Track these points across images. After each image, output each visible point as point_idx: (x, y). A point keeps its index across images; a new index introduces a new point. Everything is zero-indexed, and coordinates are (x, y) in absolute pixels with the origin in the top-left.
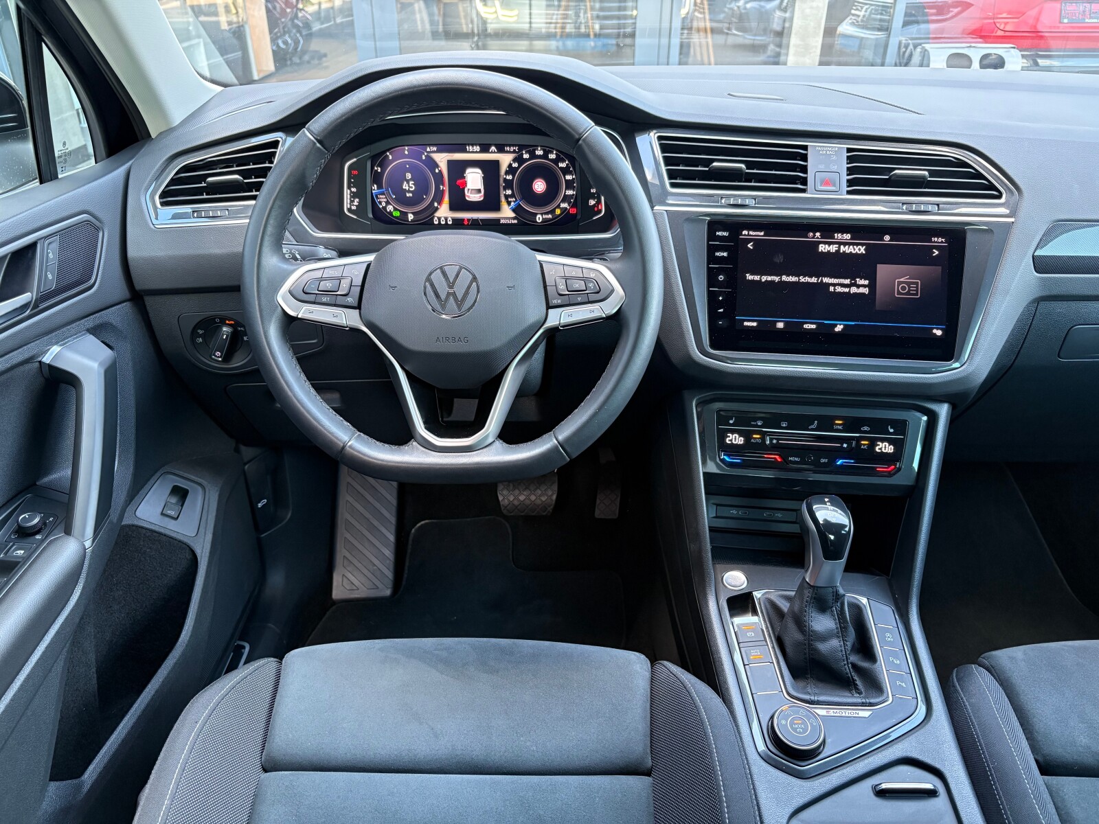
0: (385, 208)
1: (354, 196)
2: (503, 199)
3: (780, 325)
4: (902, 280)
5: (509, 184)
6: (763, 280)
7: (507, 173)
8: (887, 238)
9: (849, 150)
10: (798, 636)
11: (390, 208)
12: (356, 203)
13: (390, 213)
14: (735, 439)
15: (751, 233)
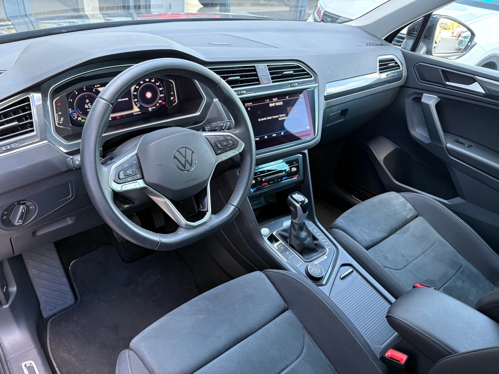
0: (77, 119)
1: (60, 116)
2: (134, 104)
3: (266, 137)
5: (135, 96)
7: (134, 91)
8: (287, 97)
9: (268, 66)
10: (298, 242)
11: (80, 119)
12: (62, 120)
13: (80, 121)
15: (248, 104)
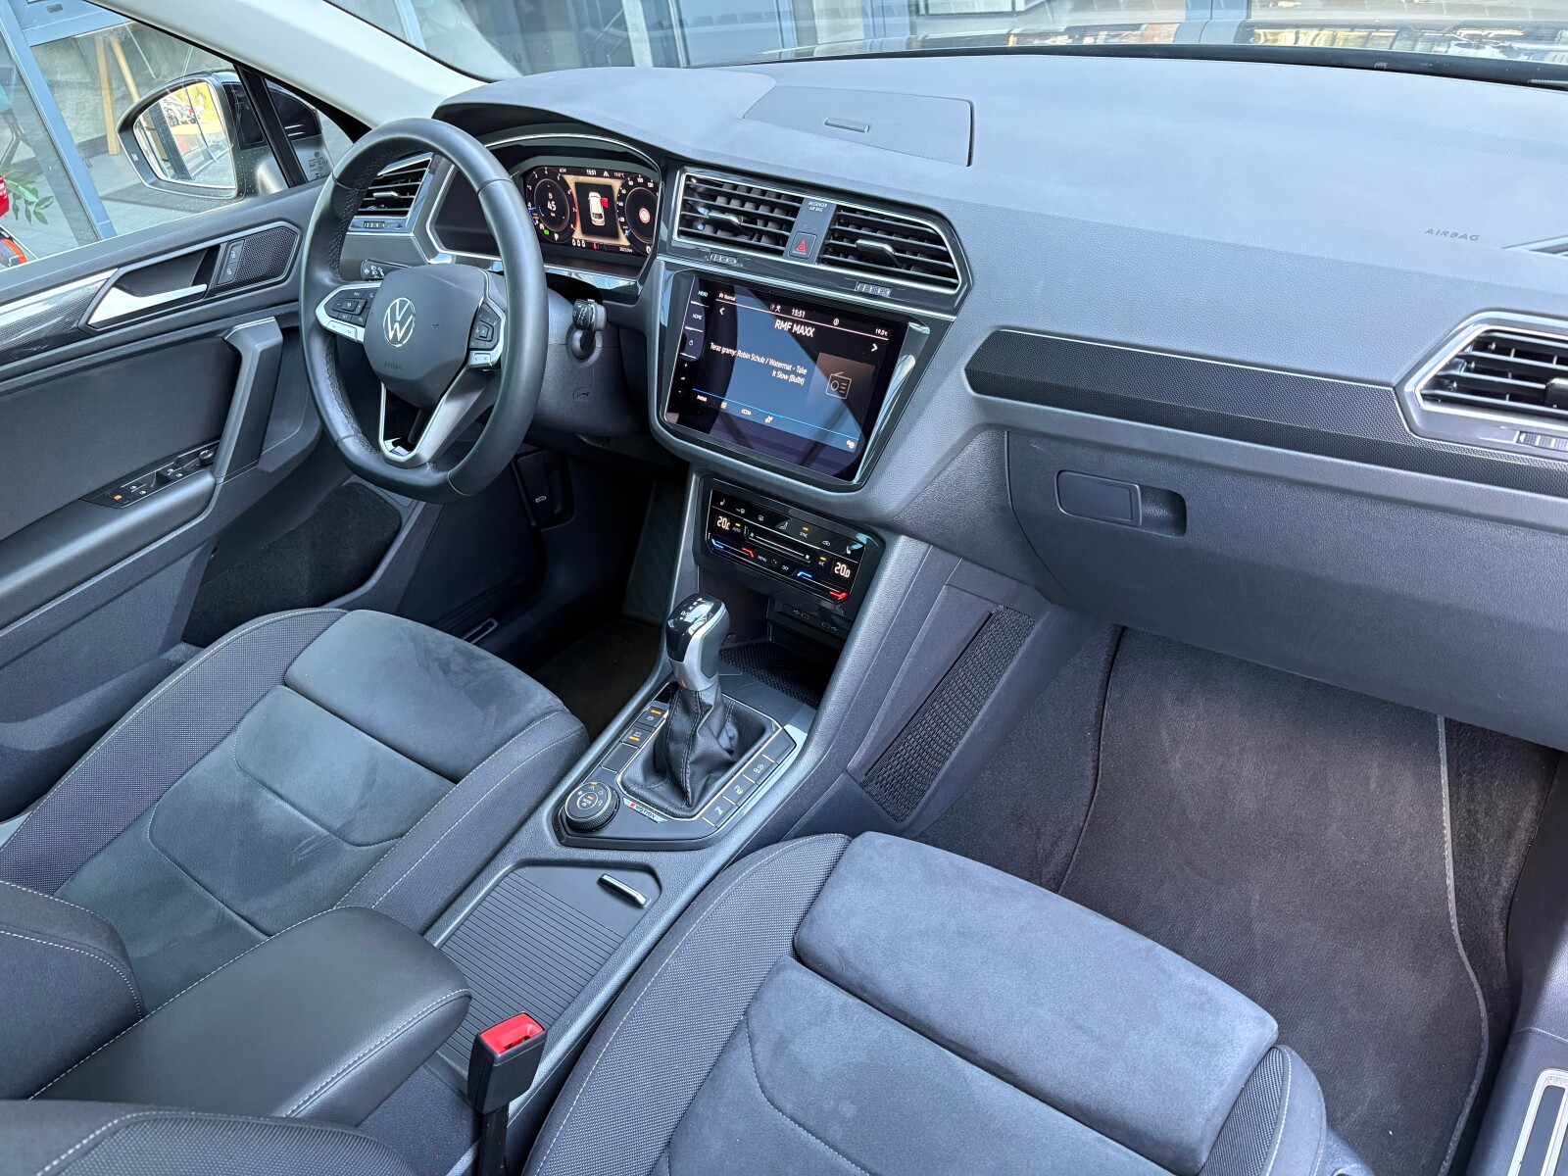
2: (619, 226)
3: (724, 406)
4: (836, 375)
5: (622, 211)
6: (723, 352)
7: (619, 199)
8: (836, 321)
9: (837, 208)
14: (723, 523)
15: (726, 297)
